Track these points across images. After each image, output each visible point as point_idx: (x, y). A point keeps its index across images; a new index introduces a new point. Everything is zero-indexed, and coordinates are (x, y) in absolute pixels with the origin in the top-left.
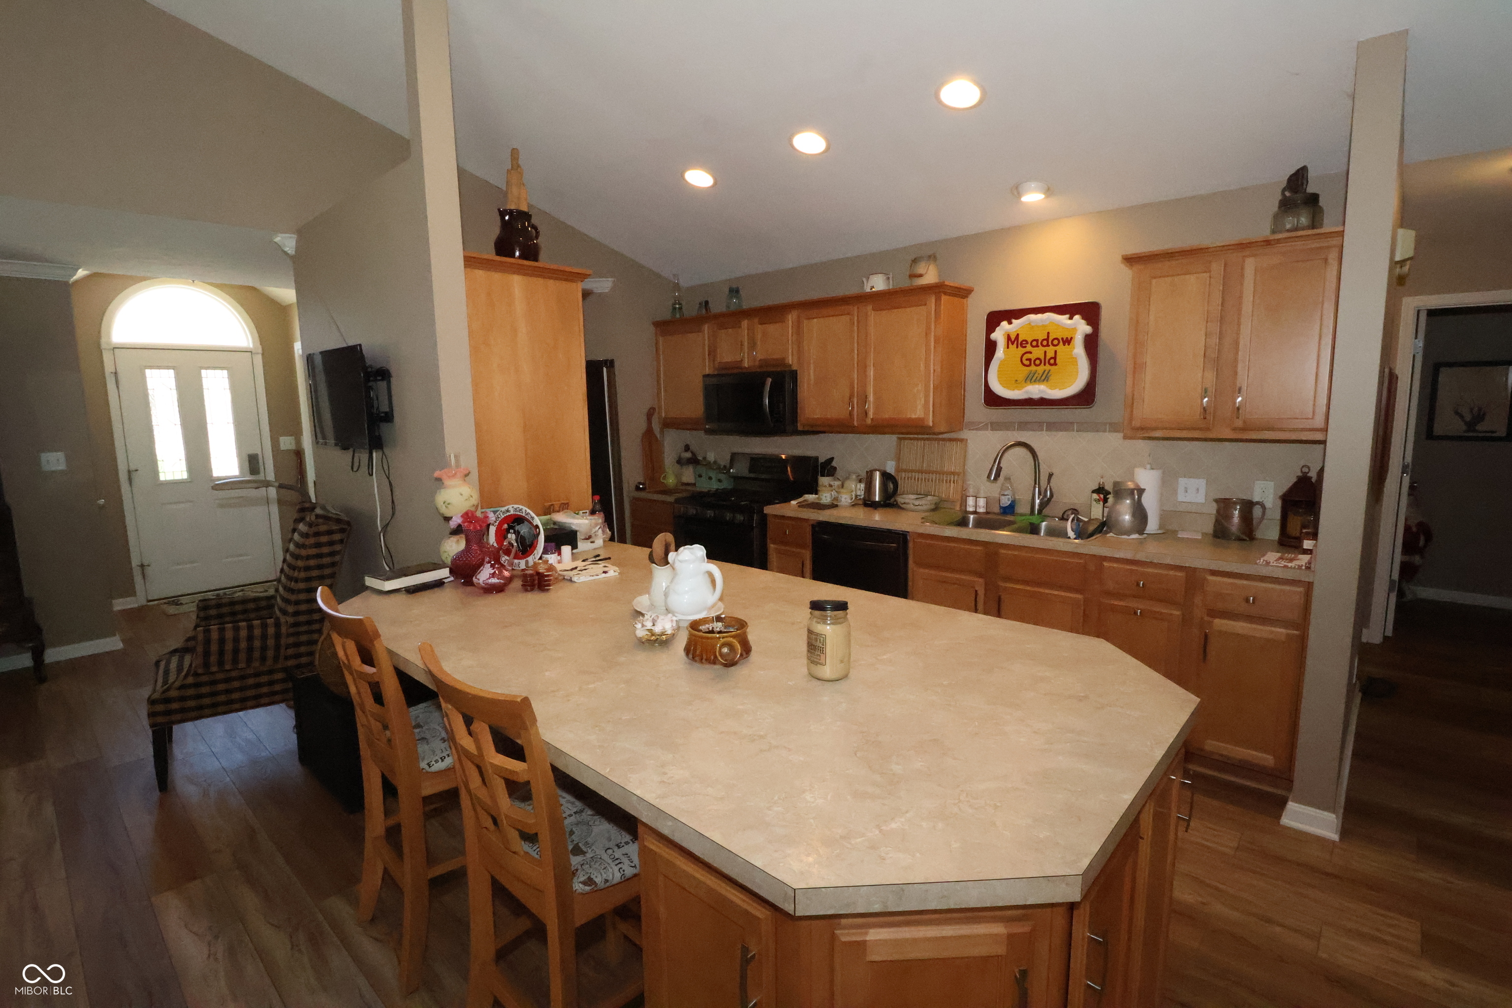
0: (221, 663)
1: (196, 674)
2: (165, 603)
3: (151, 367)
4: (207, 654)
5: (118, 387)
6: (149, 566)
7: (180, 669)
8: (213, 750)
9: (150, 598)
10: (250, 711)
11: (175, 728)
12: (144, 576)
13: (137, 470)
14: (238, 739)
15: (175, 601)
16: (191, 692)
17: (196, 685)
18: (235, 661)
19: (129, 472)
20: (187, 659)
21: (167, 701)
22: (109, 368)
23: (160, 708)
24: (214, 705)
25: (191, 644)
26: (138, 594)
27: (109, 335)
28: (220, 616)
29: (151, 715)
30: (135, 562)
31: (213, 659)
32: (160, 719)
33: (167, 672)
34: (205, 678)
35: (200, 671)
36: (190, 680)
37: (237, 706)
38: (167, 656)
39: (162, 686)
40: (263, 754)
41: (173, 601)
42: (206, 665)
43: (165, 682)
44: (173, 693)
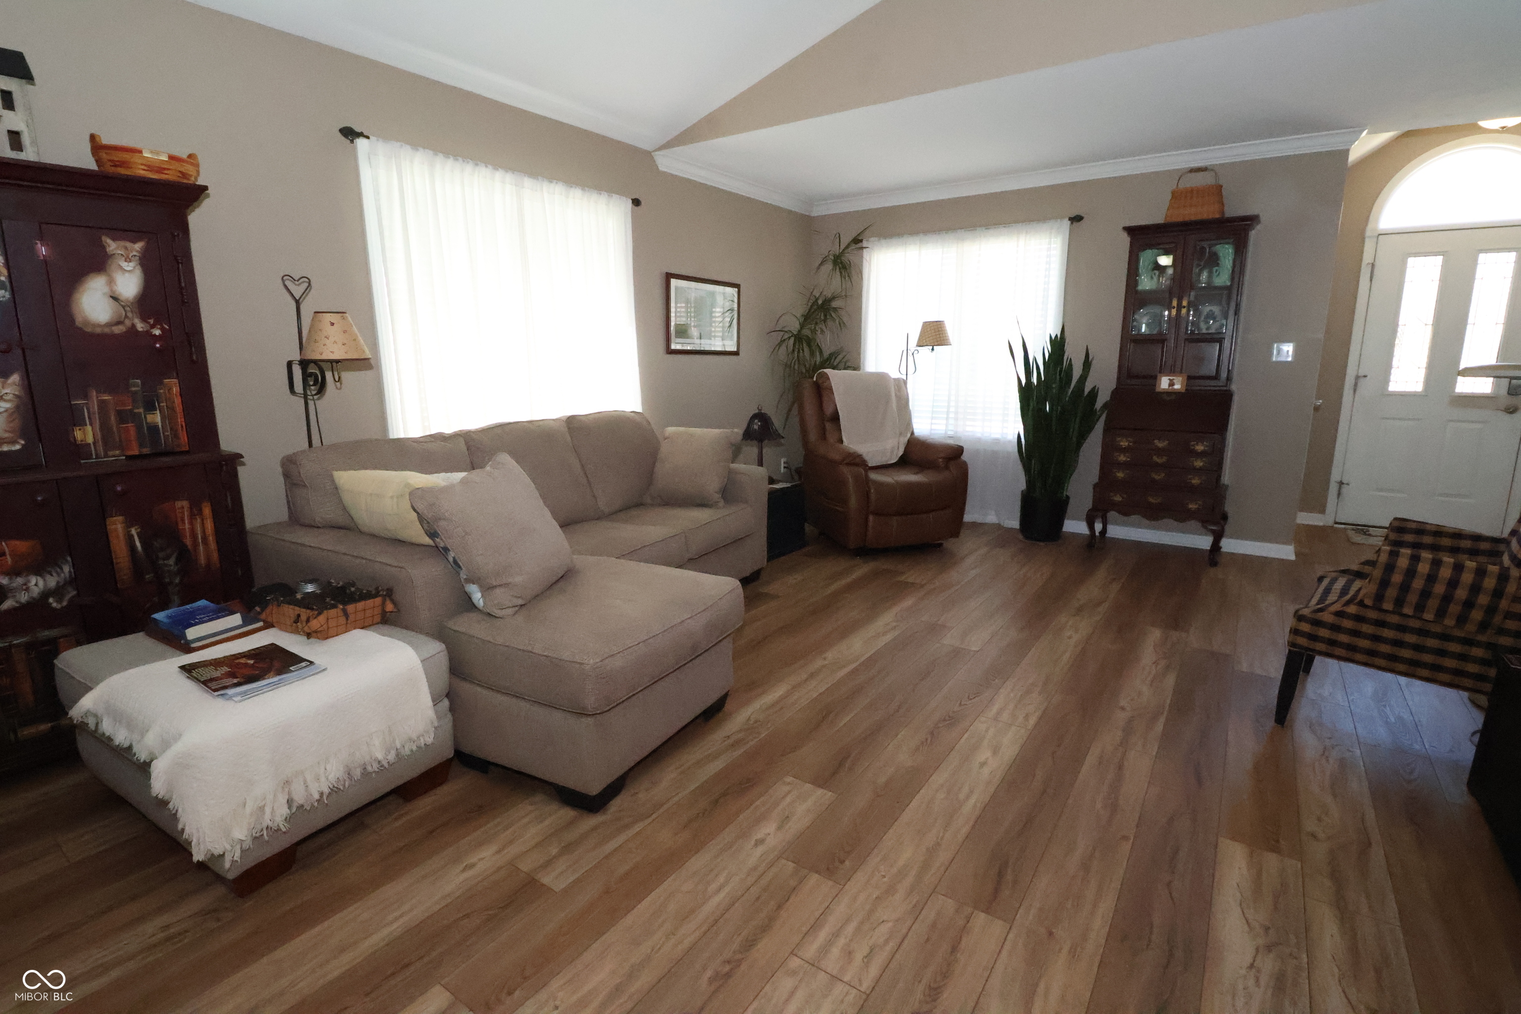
0: (1399, 602)
1: (1361, 604)
2: (1353, 530)
3: (1417, 254)
4: (1384, 583)
5: (1371, 280)
6: (1348, 484)
7: (1344, 591)
8: (1352, 708)
9: (1337, 520)
10: (1418, 683)
11: (1318, 660)
12: (1339, 494)
13: (1365, 376)
14: (1388, 710)
15: (1363, 529)
16: (1347, 624)
17: (1358, 618)
18: (1420, 607)
19: (1357, 378)
20: (1357, 584)
21: (1317, 623)
22: (1367, 258)
23: (1305, 627)
24: (1372, 653)
25: (1367, 569)
26: (1327, 511)
27: (1377, 220)
28: (1416, 546)
29: (1295, 632)
30: (1335, 476)
31: (1391, 593)
32: (1302, 641)
33: (1327, 591)
34: (1372, 614)
35: (1369, 602)
36: (1352, 609)
37: (1402, 667)
38: (1334, 575)
39: (1318, 604)
40: (1417, 747)
41: (1362, 530)
42: (1379, 597)
43: (1322, 600)
44: (1327, 617)
